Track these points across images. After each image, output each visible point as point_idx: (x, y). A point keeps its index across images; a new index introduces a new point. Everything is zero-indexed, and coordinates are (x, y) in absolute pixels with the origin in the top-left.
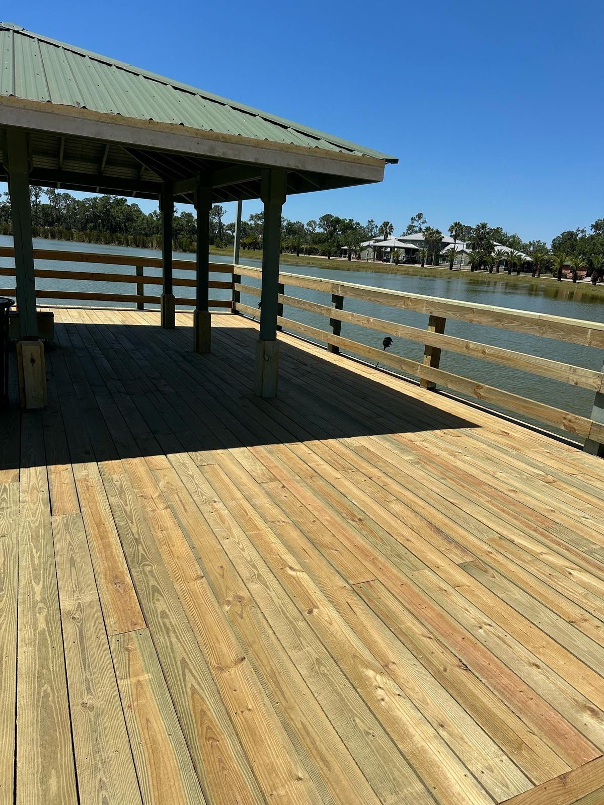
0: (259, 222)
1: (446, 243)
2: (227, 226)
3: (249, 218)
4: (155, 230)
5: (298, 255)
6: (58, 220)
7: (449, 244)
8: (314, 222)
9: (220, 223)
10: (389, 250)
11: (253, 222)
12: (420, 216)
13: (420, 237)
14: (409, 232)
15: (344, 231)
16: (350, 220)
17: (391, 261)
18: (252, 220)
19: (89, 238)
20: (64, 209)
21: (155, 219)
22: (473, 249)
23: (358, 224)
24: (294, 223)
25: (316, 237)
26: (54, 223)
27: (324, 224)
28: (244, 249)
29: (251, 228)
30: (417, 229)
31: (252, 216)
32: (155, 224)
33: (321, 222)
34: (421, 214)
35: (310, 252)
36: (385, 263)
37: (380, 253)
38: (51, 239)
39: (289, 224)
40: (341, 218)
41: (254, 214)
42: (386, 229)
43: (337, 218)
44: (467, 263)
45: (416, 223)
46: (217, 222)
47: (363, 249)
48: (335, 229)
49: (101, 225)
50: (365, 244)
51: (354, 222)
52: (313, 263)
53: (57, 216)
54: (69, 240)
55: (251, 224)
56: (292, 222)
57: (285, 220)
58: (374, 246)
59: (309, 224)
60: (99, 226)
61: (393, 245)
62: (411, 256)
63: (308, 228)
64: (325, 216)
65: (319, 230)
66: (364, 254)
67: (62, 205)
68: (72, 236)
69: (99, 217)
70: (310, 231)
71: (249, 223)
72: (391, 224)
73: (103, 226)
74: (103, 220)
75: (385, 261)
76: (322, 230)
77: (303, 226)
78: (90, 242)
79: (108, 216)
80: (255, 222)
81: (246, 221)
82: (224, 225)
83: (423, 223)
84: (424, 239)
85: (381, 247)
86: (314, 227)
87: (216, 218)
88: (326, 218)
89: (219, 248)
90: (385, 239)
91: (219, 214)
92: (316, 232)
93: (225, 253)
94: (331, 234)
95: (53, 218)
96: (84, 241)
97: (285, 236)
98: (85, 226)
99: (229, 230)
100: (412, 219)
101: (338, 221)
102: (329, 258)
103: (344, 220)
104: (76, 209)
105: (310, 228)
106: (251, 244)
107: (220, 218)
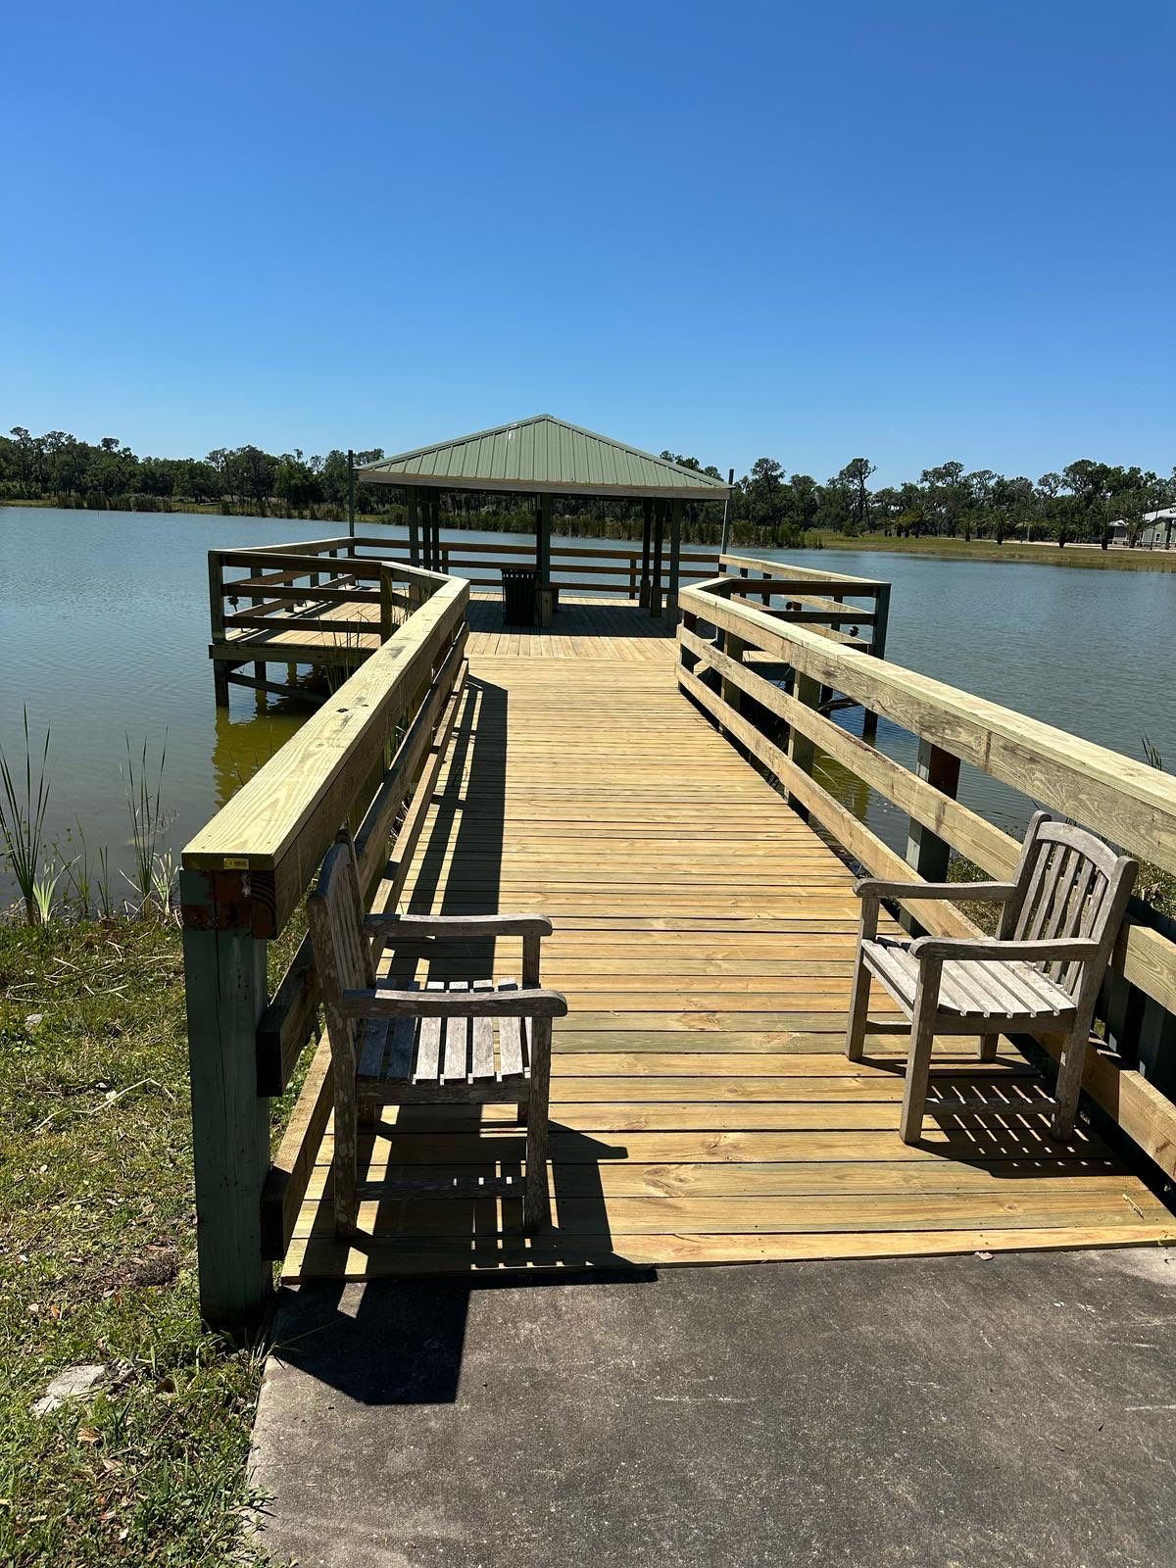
0: (939, 484)
2: (876, 496)
3: (920, 478)
4: (742, 511)
5: (1000, 543)
8: (1054, 477)
9: (863, 490)
11: (927, 485)
15: (1117, 491)
16: (1133, 470)
18: (926, 480)
19: (630, 532)
21: (744, 492)
23: (1152, 476)
24: (1012, 481)
25: (1058, 505)
26: (578, 509)
27: (1074, 480)
28: (899, 535)
29: (923, 495)
31: (925, 474)
32: (743, 501)
33: (1067, 475)
35: (1039, 534)
38: (572, 536)
39: (1001, 483)
40: (1111, 466)
41: (930, 470)
43: (1102, 466)
46: (856, 490)
47: (1146, 525)
48: (1098, 488)
51: (1142, 473)
54: (598, 536)
55: (923, 489)
56: (1008, 478)
57: (993, 477)
58: (1169, 519)
59: (1044, 482)
63: (1040, 488)
64: (1077, 464)
65: (1064, 492)
68: (604, 531)
70: (1045, 494)
71: (919, 486)
76: (1069, 492)
77: (1030, 485)
78: (629, 539)
80: (932, 483)
81: (914, 483)
82: (870, 494)
86: (1053, 485)
87: (856, 481)
88: (1080, 469)
89: (852, 538)
91: (861, 474)
92: (1058, 495)
94: (1089, 499)
96: (620, 538)
97: (991, 507)
98: (627, 510)
99: (879, 502)
101: (1104, 471)
102: (1062, 545)
103: (1119, 470)
105: (1046, 489)
106: (913, 525)
107: (862, 481)
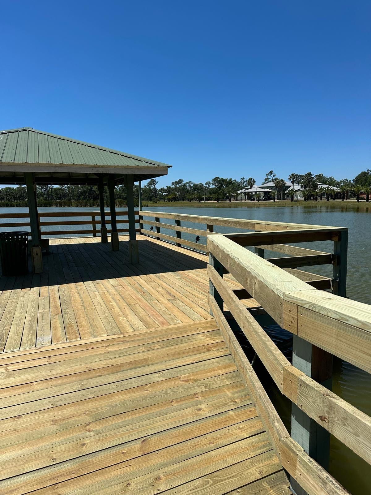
0: (177, 186)
1: (288, 186)
2: (159, 190)
3: (171, 184)
5: (200, 202)
6: (64, 196)
7: (290, 186)
8: (209, 182)
9: (155, 189)
10: (254, 193)
11: (174, 186)
12: (271, 172)
13: (272, 184)
14: (266, 182)
15: (227, 185)
16: (230, 179)
17: (256, 200)
20: (67, 189)
21: (118, 190)
22: (305, 188)
23: (235, 181)
24: (198, 184)
25: (211, 191)
26: (61, 198)
27: (215, 183)
28: (169, 201)
29: (173, 189)
30: (271, 180)
31: (173, 183)
33: (213, 182)
34: (272, 171)
35: (207, 199)
36: (252, 201)
37: (249, 196)
38: (60, 207)
39: (195, 185)
40: (224, 178)
41: (174, 182)
42: (251, 182)
43: (222, 178)
44: (302, 196)
45: (269, 177)
46: (153, 188)
47: (238, 194)
48: (222, 185)
49: (88, 196)
50: (239, 192)
51: (233, 180)
52: (208, 206)
53: (63, 194)
54: (69, 206)
55: (173, 187)
56: (196, 183)
57: (192, 183)
58: (244, 192)
59: (206, 184)
60: (87, 197)
61: (256, 190)
62: (268, 196)
63: (206, 186)
64: (215, 178)
65: (212, 187)
66: (239, 197)
67: (65, 187)
68: (71, 204)
69: (87, 192)
70: (207, 188)
71: (172, 187)
72: (254, 179)
73: (89, 197)
74: (89, 194)
75: (251, 200)
76: (214, 186)
77: (203, 185)
78: (81, 206)
79: (92, 191)
80: (175, 186)
81: (170, 186)
82: (157, 190)
83: (274, 176)
84: (274, 185)
85: (250, 192)
86: (209, 185)
87: (153, 186)
88: (216, 180)
89: (155, 203)
90: (251, 188)
91: (154, 184)
92: (211, 187)
93: (157, 205)
94: (220, 188)
95: (61, 195)
97: (193, 192)
98: (79, 198)
99: (160, 192)
100: (267, 174)
101: (223, 180)
102: (218, 202)
103: (226, 180)
104: (73, 189)
105: (207, 186)
106: (173, 198)
107: (155, 186)
